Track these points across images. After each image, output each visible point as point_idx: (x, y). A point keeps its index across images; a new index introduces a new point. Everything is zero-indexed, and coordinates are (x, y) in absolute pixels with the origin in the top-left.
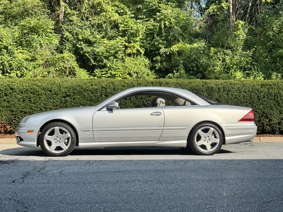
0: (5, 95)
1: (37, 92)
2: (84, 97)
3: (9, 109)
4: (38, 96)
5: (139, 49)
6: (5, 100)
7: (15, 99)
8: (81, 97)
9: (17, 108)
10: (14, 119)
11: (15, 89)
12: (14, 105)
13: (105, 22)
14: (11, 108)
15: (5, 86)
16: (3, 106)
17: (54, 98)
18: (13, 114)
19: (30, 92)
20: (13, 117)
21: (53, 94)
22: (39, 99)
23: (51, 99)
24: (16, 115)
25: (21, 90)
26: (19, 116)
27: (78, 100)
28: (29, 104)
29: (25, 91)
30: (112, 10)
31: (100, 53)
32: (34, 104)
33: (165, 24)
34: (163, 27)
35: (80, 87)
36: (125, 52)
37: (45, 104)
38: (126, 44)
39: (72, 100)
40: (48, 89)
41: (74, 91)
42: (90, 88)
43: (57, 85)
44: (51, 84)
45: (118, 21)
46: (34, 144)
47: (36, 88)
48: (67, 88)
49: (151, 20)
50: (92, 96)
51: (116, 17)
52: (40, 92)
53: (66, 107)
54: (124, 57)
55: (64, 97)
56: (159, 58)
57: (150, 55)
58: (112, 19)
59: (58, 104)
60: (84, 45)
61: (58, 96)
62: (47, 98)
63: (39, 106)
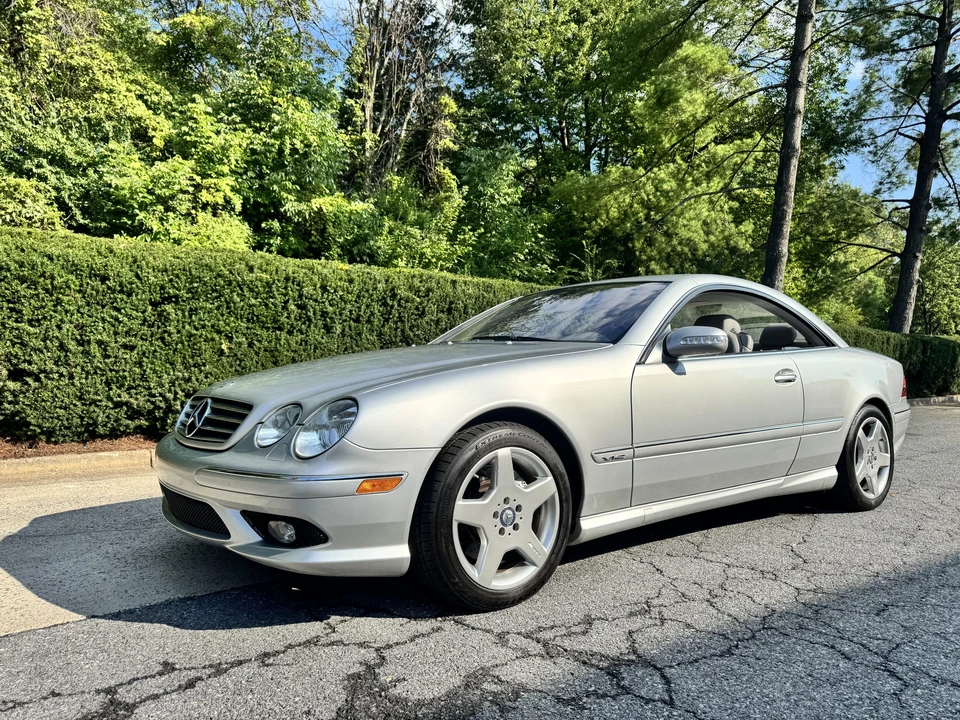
1: (44, 277)
2: (228, 308)
4: (51, 295)
5: (230, 194)
8: (218, 308)
13: (110, 118)
17: (119, 305)
19: (18, 277)
21: (114, 291)
22: (55, 306)
23: (103, 307)
27: (206, 315)
28: (11, 323)
30: (129, 91)
31: (126, 192)
32: (32, 326)
33: (292, 144)
34: (287, 151)
35: (212, 271)
36: (195, 197)
37: (80, 327)
38: (195, 177)
39: (184, 316)
40: (92, 269)
41: (191, 283)
42: (249, 277)
43: (122, 258)
44: (100, 253)
45: (148, 122)
46: (401, 560)
47: (42, 264)
48: (166, 271)
49: (248, 130)
50: (254, 305)
51: (140, 110)
52: (59, 281)
53: (162, 339)
54: (193, 212)
55: (154, 304)
56: (276, 224)
57: (251, 215)
58: (129, 112)
59: (131, 329)
60: (50, 168)
61: (134, 298)
62: (88, 304)
63: (57, 334)
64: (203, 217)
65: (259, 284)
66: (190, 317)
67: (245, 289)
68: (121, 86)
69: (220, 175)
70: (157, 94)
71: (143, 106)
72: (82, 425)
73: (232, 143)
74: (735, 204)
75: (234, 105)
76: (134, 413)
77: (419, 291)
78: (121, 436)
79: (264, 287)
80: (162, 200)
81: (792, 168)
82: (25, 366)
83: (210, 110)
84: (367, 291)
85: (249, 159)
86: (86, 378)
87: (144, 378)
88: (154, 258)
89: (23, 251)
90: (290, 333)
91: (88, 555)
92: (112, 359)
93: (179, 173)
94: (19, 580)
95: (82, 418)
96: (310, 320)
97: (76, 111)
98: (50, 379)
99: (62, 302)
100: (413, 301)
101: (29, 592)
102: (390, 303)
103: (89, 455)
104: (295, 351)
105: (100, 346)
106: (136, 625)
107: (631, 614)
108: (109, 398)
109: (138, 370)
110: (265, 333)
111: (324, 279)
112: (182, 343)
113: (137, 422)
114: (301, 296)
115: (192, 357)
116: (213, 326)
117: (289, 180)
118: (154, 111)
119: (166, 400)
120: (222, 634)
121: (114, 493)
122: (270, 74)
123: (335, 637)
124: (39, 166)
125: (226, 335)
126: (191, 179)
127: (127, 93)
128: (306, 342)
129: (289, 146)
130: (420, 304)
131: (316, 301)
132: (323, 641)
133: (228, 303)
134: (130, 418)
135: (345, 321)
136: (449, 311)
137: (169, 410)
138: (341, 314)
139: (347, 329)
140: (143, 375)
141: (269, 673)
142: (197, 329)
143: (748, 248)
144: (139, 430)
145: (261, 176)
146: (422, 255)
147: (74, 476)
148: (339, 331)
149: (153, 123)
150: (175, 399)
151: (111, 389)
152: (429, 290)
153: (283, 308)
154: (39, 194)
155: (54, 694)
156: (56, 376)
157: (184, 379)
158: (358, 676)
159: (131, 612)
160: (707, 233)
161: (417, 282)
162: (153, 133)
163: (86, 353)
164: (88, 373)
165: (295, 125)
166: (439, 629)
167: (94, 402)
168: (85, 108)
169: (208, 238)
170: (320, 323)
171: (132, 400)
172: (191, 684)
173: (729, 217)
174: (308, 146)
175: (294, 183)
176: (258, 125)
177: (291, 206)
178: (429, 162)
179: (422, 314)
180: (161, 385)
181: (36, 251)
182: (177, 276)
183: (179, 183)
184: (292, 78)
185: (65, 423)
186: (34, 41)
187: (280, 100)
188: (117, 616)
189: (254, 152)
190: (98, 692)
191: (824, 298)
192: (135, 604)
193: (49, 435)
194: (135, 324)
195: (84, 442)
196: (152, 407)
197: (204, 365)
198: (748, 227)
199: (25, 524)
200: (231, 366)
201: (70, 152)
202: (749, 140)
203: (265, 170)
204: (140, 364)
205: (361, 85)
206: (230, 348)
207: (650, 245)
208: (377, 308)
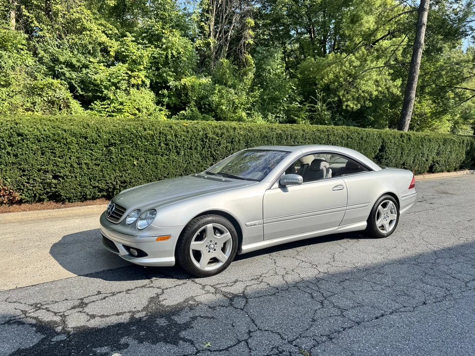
0: (9, 145)
1: (63, 139)
2: (136, 147)
3: (18, 168)
4: (66, 146)
5: (144, 79)
6: (8, 153)
7: (27, 151)
8: (132, 147)
9: (32, 165)
10: (26, 182)
11: (26, 136)
12: (27, 161)
13: (90, 43)
14: (21, 165)
15: (6, 130)
16: (6, 163)
17: (92, 148)
18: (24, 175)
19: (53, 140)
20: (24, 179)
21: (90, 143)
22: (68, 150)
23: (86, 149)
24: (30, 176)
25: (38, 136)
26: (35, 177)
27: (127, 150)
28: (52, 158)
29: (43, 138)
30: (98, 29)
31: (99, 82)
32: (60, 158)
33: (172, 53)
34: (170, 57)
35: (129, 131)
36: (129, 82)
37: (78, 158)
38: (128, 72)
39: (118, 151)
40: (81, 134)
41: (121, 137)
42: (144, 133)
43: (92, 128)
44: (84, 127)
45: (107, 44)
46: (172, 262)
47: (62, 134)
48: (110, 133)
49: (152, 46)
50: (147, 145)
51: (104, 38)
52: (69, 140)
53: (110, 161)
54: (128, 88)
55: (106, 147)
56: (166, 92)
57: (154, 87)
58: (99, 40)
59: (97, 157)
60: (66, 69)
61: (98, 145)
62: (81, 148)
63: (69, 161)
64: (133, 91)
65: (148, 136)
66: (121, 151)
67: (142, 138)
68: (94, 27)
69: (140, 70)
70: (111, 30)
71: (105, 36)
72: (81, 195)
73: (144, 55)
74: (392, 71)
75: (145, 35)
76: (101, 190)
77: (218, 134)
78: (96, 199)
79: (151, 137)
80: (114, 84)
81: (419, 54)
82: (58, 174)
83: (134, 39)
84: (195, 136)
85: (152, 61)
86: (82, 177)
87: (103, 176)
88: (105, 127)
89: (54, 128)
90: (162, 155)
91: (80, 252)
92: (91, 170)
93: (121, 71)
94: (57, 261)
95: (81, 193)
96: (170, 150)
97: (76, 40)
98: (68, 178)
99: (70, 148)
100: (215, 139)
101: (61, 266)
102: (205, 140)
103: (85, 207)
104: (165, 163)
105: (86, 165)
106: (92, 279)
107: (253, 279)
108: (91, 185)
109: (101, 174)
110: (152, 156)
111: (176, 131)
112: (118, 162)
113: (102, 194)
114: (166, 140)
115: (123, 167)
116: (130, 155)
117: (171, 71)
118: (110, 37)
119: (113, 185)
120: (117, 283)
121: (92, 224)
122: (161, 18)
123: (152, 285)
124: (62, 68)
125: (136, 158)
126: (127, 73)
127: (97, 31)
128: (169, 159)
129: (170, 54)
130: (219, 140)
131: (173, 141)
132: (147, 286)
133: (136, 145)
134: (99, 192)
135: (185, 149)
136: (232, 142)
137: (115, 188)
138: (183, 147)
139: (186, 153)
140: (103, 175)
141: (128, 296)
142: (124, 156)
143: (399, 93)
144: (103, 196)
145: (158, 69)
146: (234, 103)
147: (79, 216)
148: (183, 154)
149: (110, 44)
150: (117, 184)
151: (91, 181)
152: (222, 133)
153: (159, 145)
154: (62, 86)
155: (66, 300)
156: (70, 177)
157: (119, 176)
158: (154, 297)
159: (92, 274)
160: (378, 86)
161: (217, 130)
162: (110, 49)
163: (81, 168)
164: (82, 175)
165: (173, 44)
166: (186, 283)
167: (85, 186)
168: (80, 39)
169: (135, 101)
170: (175, 151)
171: (100, 185)
172: (104, 298)
173: (389, 78)
174: (179, 53)
175: (173, 72)
176: (156, 44)
177: (172, 83)
178: (241, 52)
179: (219, 144)
180: (111, 179)
181: (59, 128)
182: (115, 135)
183: (121, 76)
184: (171, 20)
185: (75, 195)
186: (56, 8)
187: (166, 32)
188: (87, 275)
189: (155, 58)
190: (78, 299)
191: (443, 115)
192: (93, 271)
193: (69, 199)
194: (99, 156)
195: (83, 202)
196: (108, 187)
197: (128, 170)
198: (399, 82)
199: (60, 239)
200: (139, 170)
201: (74, 61)
202: (400, 38)
203: (160, 66)
204: (102, 171)
205: (208, 15)
206: (138, 163)
207: (347, 93)
208: (199, 143)
